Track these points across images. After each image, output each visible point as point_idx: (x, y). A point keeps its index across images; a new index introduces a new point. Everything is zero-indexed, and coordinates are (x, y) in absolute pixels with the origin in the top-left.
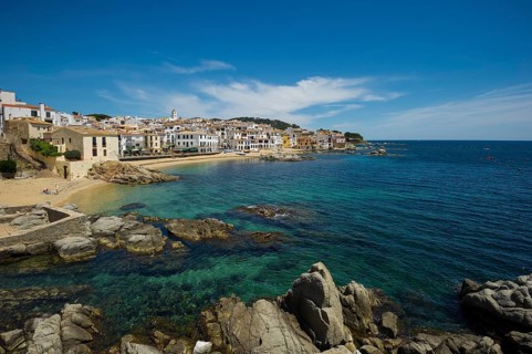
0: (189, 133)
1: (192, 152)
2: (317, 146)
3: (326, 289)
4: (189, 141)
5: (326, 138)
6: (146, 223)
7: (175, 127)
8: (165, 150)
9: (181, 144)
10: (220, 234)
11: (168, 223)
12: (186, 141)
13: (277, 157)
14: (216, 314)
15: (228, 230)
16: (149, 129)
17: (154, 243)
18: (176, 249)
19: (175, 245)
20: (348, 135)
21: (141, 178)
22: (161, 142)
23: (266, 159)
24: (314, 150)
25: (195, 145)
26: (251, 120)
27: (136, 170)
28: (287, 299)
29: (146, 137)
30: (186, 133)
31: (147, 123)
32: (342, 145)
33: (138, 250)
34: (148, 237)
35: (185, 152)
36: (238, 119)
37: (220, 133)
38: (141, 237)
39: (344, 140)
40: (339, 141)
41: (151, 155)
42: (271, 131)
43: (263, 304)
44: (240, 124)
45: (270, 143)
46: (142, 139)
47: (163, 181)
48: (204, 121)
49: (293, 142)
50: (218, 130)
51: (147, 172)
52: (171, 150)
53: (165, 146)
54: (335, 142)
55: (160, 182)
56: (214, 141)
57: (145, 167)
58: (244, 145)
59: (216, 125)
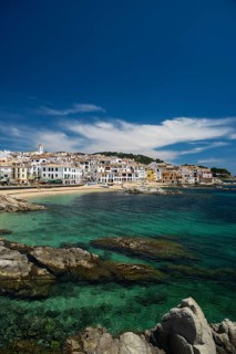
0: (54, 166)
1: (58, 183)
2: (182, 181)
3: (197, 326)
4: (54, 173)
5: (191, 172)
6: (12, 249)
7: (41, 160)
8: (31, 181)
9: (46, 176)
10: (85, 264)
11: (32, 249)
12: (51, 173)
13: (141, 190)
14: (81, 343)
15: (92, 261)
16: (17, 162)
17: (20, 269)
18: (41, 275)
19: (41, 272)
20: (214, 171)
21: (8, 206)
22: (28, 174)
23: (130, 192)
24: (179, 184)
25: (60, 177)
26: (114, 154)
27: (4, 199)
28: (157, 333)
29: (14, 169)
30: (51, 166)
31: (15, 156)
32: (210, 180)
33: (5, 274)
34: (15, 263)
35: (50, 183)
36: (102, 154)
37: (84, 166)
38: (8, 262)
39: (211, 175)
40: (205, 176)
41: (17, 185)
42: (134, 165)
43: (130, 337)
44: (104, 158)
45: (133, 177)
46: (10, 170)
47: (29, 210)
48: (68, 155)
49: (157, 176)
50: (82, 163)
51: (14, 201)
52: (36, 181)
53: (31, 177)
54: (201, 177)
55: (26, 211)
56: (78, 173)
57: (13, 197)
58: (107, 178)
59: (80, 159)
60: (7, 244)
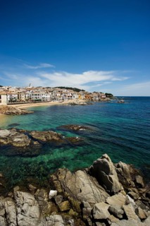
0: (37, 93)
1: (39, 101)
2: (94, 99)
3: (110, 167)
4: (38, 96)
5: (97, 95)
6: (21, 132)
7: (31, 91)
8: (27, 100)
9: (34, 98)
10: (55, 138)
11: (30, 132)
12: (36, 96)
14: (58, 177)
15: (58, 136)
16: (20, 92)
17: (25, 142)
18: (35, 145)
19: (35, 143)
20: (106, 94)
21: (17, 112)
22: (25, 97)
23: (72, 104)
24: (92, 100)
25: (40, 98)
26: (64, 88)
27: (15, 109)
28: (91, 169)
29: (18, 95)
31: (19, 89)
32: (104, 98)
33: (18, 145)
34: (23, 140)
35: (36, 101)
37: (51, 93)
38: (19, 139)
39: (105, 96)
40: (103, 96)
41: (21, 102)
42: (73, 92)
43: (80, 173)
44: (59, 89)
45: (73, 98)
46: (16, 95)
48: (44, 88)
49: (83, 97)
51: (19, 110)
52: (29, 100)
53: (27, 98)
54: (101, 97)
55: (26, 114)
56: (49, 96)
57: (18, 107)
58: (62, 98)
60: (18, 130)
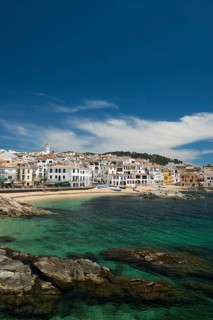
0: (62, 167)
1: (65, 186)
2: (205, 184)
4: (62, 174)
6: (15, 258)
7: (48, 161)
8: (37, 183)
9: (53, 178)
10: (95, 278)
11: (37, 261)
12: (58, 174)
13: (158, 194)
15: (102, 274)
16: (22, 163)
17: (23, 282)
18: (47, 290)
19: (45, 285)
21: (12, 211)
22: (34, 175)
23: (144, 196)
25: (67, 179)
26: (127, 154)
27: (8, 203)
29: (19, 171)
30: (58, 167)
31: (20, 157)
33: (5, 288)
34: (17, 275)
35: (56, 185)
36: (113, 153)
37: (94, 167)
38: (10, 274)
41: (22, 188)
42: (149, 166)
44: (115, 158)
45: (148, 179)
46: (14, 172)
47: (34, 215)
48: (77, 155)
49: (176, 178)
50: (91, 164)
51: (18, 205)
52: (43, 184)
53: (37, 179)
55: (28, 216)
56: (88, 175)
57: (16, 200)
58: (120, 180)
59: (89, 159)
60: (9, 253)
